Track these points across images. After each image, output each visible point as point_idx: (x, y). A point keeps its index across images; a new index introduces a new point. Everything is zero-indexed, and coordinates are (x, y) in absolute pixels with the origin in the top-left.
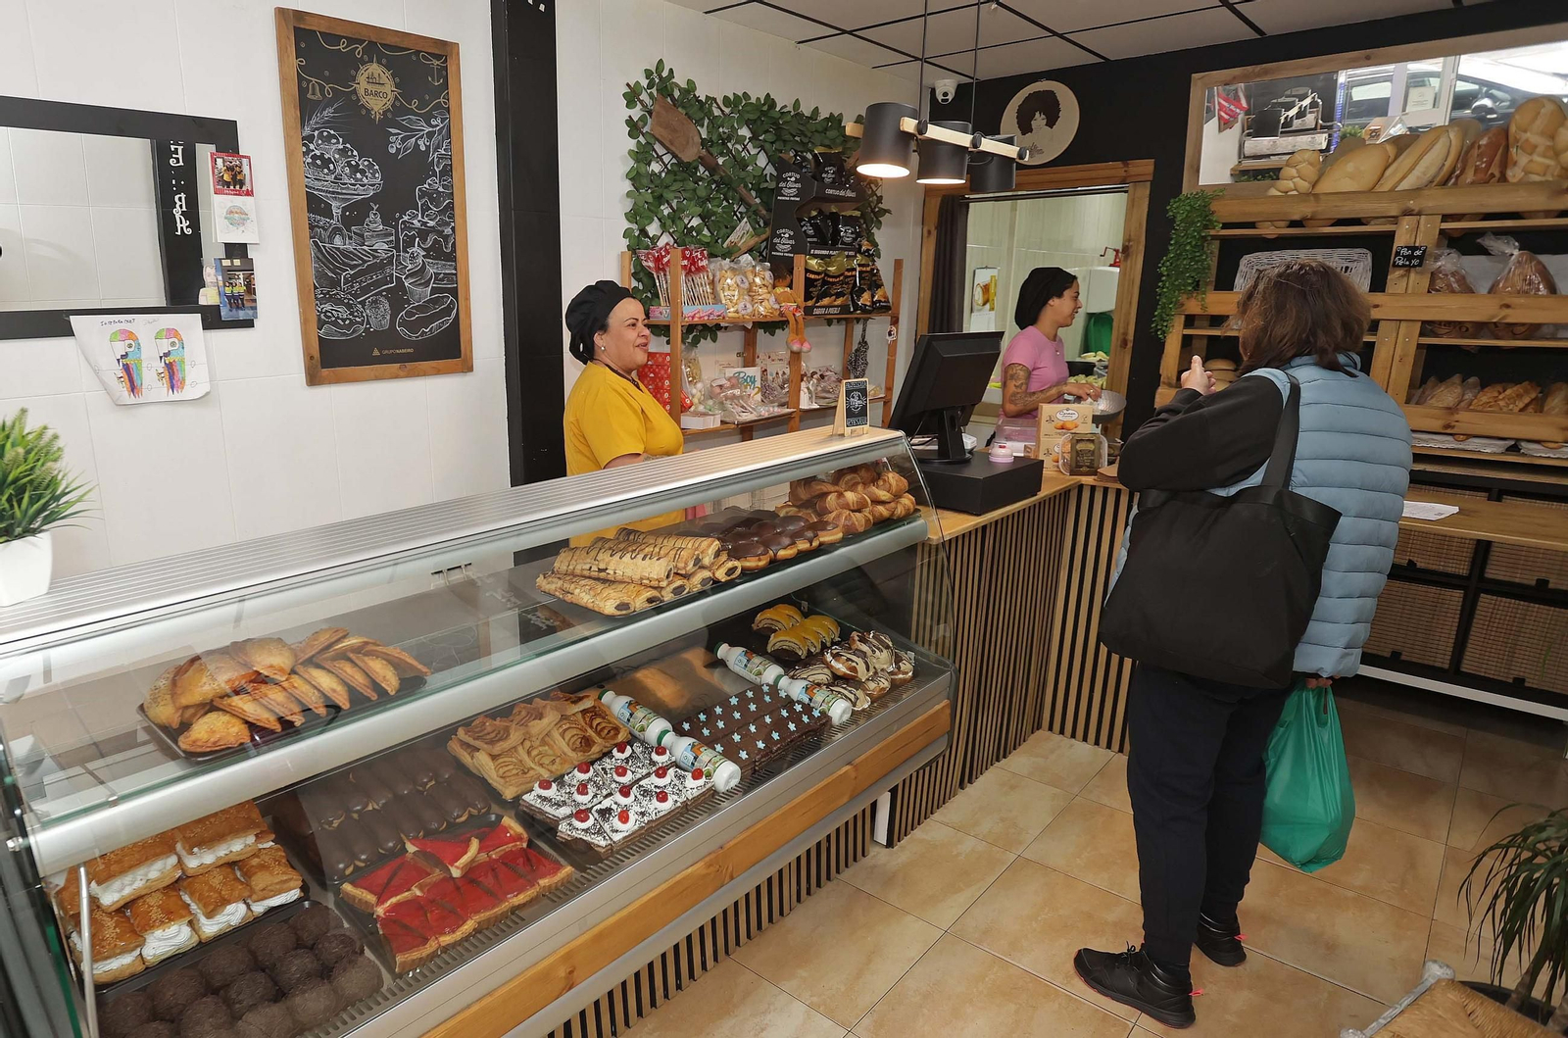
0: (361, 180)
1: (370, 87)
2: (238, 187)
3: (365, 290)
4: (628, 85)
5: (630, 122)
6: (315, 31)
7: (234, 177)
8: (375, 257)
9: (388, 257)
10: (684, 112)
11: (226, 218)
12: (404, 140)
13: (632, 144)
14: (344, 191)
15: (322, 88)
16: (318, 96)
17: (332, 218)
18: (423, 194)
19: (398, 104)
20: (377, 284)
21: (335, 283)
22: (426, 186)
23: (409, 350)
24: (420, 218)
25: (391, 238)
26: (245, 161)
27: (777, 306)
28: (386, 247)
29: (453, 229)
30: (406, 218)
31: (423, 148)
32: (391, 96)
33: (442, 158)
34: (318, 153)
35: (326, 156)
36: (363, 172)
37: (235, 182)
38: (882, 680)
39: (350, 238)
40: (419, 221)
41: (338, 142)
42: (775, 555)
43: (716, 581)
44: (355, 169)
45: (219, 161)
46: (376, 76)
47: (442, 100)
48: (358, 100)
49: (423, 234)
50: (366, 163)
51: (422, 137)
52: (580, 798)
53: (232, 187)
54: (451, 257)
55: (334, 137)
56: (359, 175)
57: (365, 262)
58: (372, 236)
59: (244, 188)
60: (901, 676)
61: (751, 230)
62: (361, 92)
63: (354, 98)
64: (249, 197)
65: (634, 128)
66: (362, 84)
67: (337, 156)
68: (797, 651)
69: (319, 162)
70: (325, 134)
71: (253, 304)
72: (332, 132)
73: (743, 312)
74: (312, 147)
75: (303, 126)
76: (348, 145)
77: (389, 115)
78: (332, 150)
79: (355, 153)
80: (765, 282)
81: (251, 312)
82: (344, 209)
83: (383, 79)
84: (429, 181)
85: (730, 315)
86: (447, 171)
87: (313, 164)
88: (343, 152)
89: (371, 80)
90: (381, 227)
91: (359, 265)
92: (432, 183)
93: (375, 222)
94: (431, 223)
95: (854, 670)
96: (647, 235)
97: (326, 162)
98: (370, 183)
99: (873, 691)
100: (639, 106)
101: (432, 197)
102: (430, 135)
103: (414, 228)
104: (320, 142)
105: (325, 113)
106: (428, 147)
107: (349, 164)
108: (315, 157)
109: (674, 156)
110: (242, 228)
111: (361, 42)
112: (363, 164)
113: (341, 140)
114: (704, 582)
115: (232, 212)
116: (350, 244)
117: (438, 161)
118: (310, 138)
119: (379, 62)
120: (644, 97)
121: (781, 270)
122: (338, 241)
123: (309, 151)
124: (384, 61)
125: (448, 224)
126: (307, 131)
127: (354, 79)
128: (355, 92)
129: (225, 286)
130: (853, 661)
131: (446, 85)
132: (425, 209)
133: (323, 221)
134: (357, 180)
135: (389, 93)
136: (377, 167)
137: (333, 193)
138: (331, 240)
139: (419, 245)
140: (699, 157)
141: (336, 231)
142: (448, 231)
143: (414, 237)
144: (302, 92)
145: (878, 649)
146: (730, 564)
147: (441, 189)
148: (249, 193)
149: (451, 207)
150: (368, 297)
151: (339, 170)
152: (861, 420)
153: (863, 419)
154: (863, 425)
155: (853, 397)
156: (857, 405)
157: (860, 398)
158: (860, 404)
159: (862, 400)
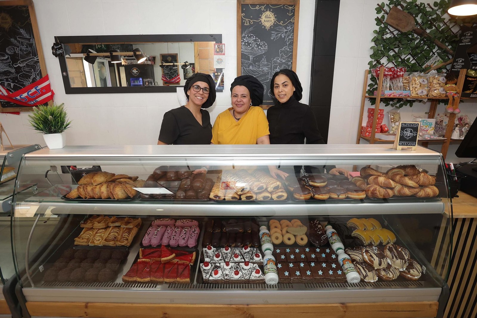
0: (260, 48)
1: (266, 19)
2: (221, 53)
4: (378, 4)
5: (377, 19)
6: (248, 4)
7: (220, 50)
8: (263, 72)
9: (267, 72)
10: (407, 11)
11: (217, 61)
12: (276, 35)
13: (377, 28)
14: (254, 52)
15: (250, 21)
16: (248, 24)
17: (249, 60)
18: (282, 52)
19: (275, 23)
20: (263, 80)
22: (283, 49)
23: (271, 101)
24: (280, 59)
25: (269, 66)
26: (223, 45)
27: (444, 92)
28: (267, 69)
29: (292, 63)
30: (275, 60)
31: (283, 37)
32: (273, 21)
33: (290, 40)
34: (246, 41)
35: (249, 42)
36: (261, 46)
37: (220, 51)
38: (390, 273)
39: (255, 66)
40: (279, 61)
41: (254, 37)
42: (314, 195)
43: (272, 199)
44: (258, 45)
45: (216, 46)
46: (268, 15)
47: (292, 20)
48: (262, 24)
49: (281, 64)
50: (263, 43)
51: (283, 33)
52: (215, 258)
53: (219, 53)
55: (253, 36)
56: (260, 47)
57: (259, 73)
58: (263, 66)
59: (223, 53)
60: (409, 276)
61: (441, 59)
62: (263, 21)
63: (260, 23)
64: (224, 56)
65: (379, 21)
66: (263, 18)
67: (253, 42)
68: (363, 241)
69: (247, 44)
70: (249, 35)
71: (223, 86)
72: (252, 35)
73: (421, 94)
74: (245, 39)
75: (242, 33)
76: (257, 38)
77: (272, 27)
78: (251, 40)
79: (259, 40)
80: (439, 82)
81: (222, 88)
82: (254, 58)
83: (271, 16)
84: (284, 47)
85: (413, 95)
86: (292, 44)
87: (245, 45)
88: (255, 41)
89: (266, 17)
90: (266, 63)
91: (257, 75)
92: (286, 48)
93: (264, 61)
94: (284, 61)
95: (372, 262)
96: (380, 64)
97: (249, 44)
98: (264, 49)
99: (384, 276)
100: (383, 12)
101: (285, 52)
102: (286, 32)
103: (277, 63)
104: (248, 38)
105: (250, 29)
106: (285, 36)
107: (257, 44)
108: (245, 43)
109: (399, 31)
110: (221, 64)
111: (263, 5)
112: (262, 43)
113: (255, 37)
114: (264, 197)
115: (218, 60)
116: (255, 68)
117: (288, 41)
118: (244, 37)
119: (270, 11)
120: (386, 8)
121: (452, 76)
122: (251, 67)
123: (244, 41)
124: (271, 10)
125: (290, 61)
126: (243, 35)
127: (260, 17)
128: (261, 21)
129: (215, 80)
130: (372, 257)
131: (294, 15)
132: (282, 56)
133: (246, 61)
134: (259, 48)
135: (272, 20)
136: (266, 44)
137: (251, 53)
138: (249, 67)
139: (279, 68)
140: (413, 30)
141: (251, 64)
142: (290, 63)
143: (277, 66)
144: (243, 23)
145: (396, 258)
146: (280, 194)
147: (288, 50)
148: (224, 54)
149: (292, 55)
151: (253, 46)
152: (411, 143)
153: (412, 143)
154: (412, 146)
155: (406, 131)
156: (409, 136)
157: (411, 132)
158: (411, 135)
159: (413, 133)
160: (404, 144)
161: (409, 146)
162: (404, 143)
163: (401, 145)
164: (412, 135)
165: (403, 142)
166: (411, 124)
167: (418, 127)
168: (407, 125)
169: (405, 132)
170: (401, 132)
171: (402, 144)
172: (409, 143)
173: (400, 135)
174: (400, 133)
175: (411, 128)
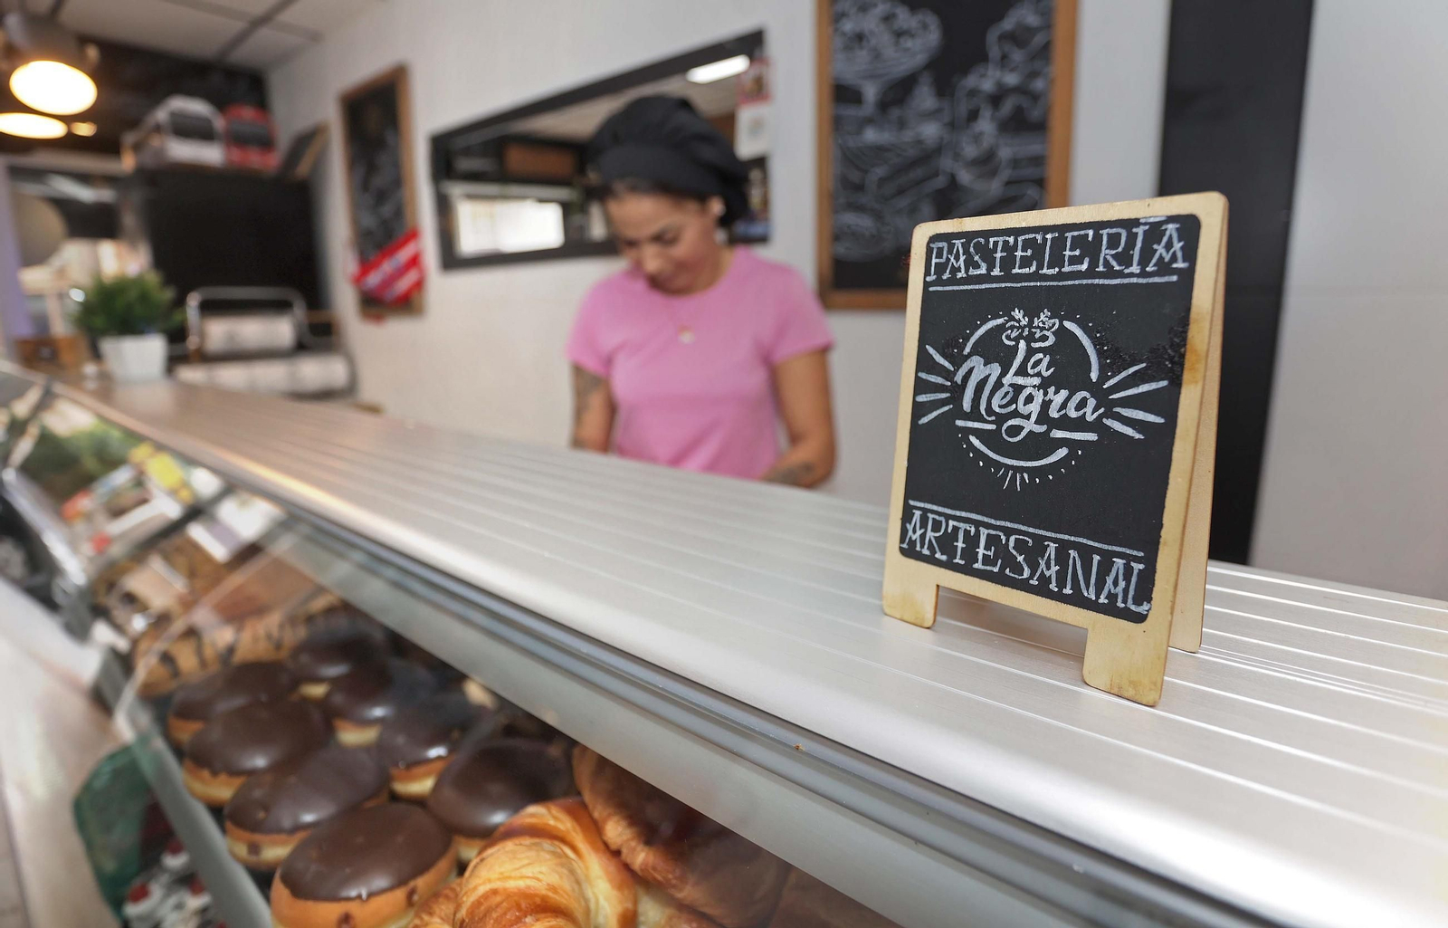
0: (908, 47)
3: (901, 192)
9: (935, 144)
14: (883, 71)
17: (863, 106)
18: (1001, 38)
20: (918, 183)
21: (859, 188)
24: (993, 74)
25: (946, 116)
28: (938, 128)
29: (1050, 80)
30: (969, 81)
36: (913, 39)
39: (888, 126)
40: (990, 80)
49: (996, 99)
54: (1040, 127)
57: (904, 154)
58: (918, 119)
64: (769, 102)
75: (833, 5)
81: (764, 227)
82: (882, 90)
90: (934, 102)
93: (925, 97)
94: (1013, 80)
97: (861, 38)
98: (921, 44)
101: (1018, 38)
103: (981, 93)
118: (843, 17)
125: (1040, 74)
126: (842, 8)
132: (1004, 58)
133: (850, 112)
138: (860, 136)
141: (869, 121)
142: (1039, 84)
143: (978, 107)
147: (1032, 22)
149: (1046, 50)
150: (903, 202)
151: (878, 43)
152: (1062, 558)
153: (1086, 553)
154: (1078, 600)
155: (993, 350)
156: (1030, 426)
157: (1068, 371)
158: (1065, 423)
159: (1096, 390)
160: (970, 554)
161: (1042, 590)
162: (972, 541)
163: (931, 560)
164: (1080, 424)
165: (960, 521)
166: (1059, 244)
167: (1188, 276)
168: (1008, 263)
169: (979, 368)
170: (924, 362)
171: (946, 543)
172: (1034, 552)
173: (918, 410)
174: (920, 387)
175: (1062, 301)
